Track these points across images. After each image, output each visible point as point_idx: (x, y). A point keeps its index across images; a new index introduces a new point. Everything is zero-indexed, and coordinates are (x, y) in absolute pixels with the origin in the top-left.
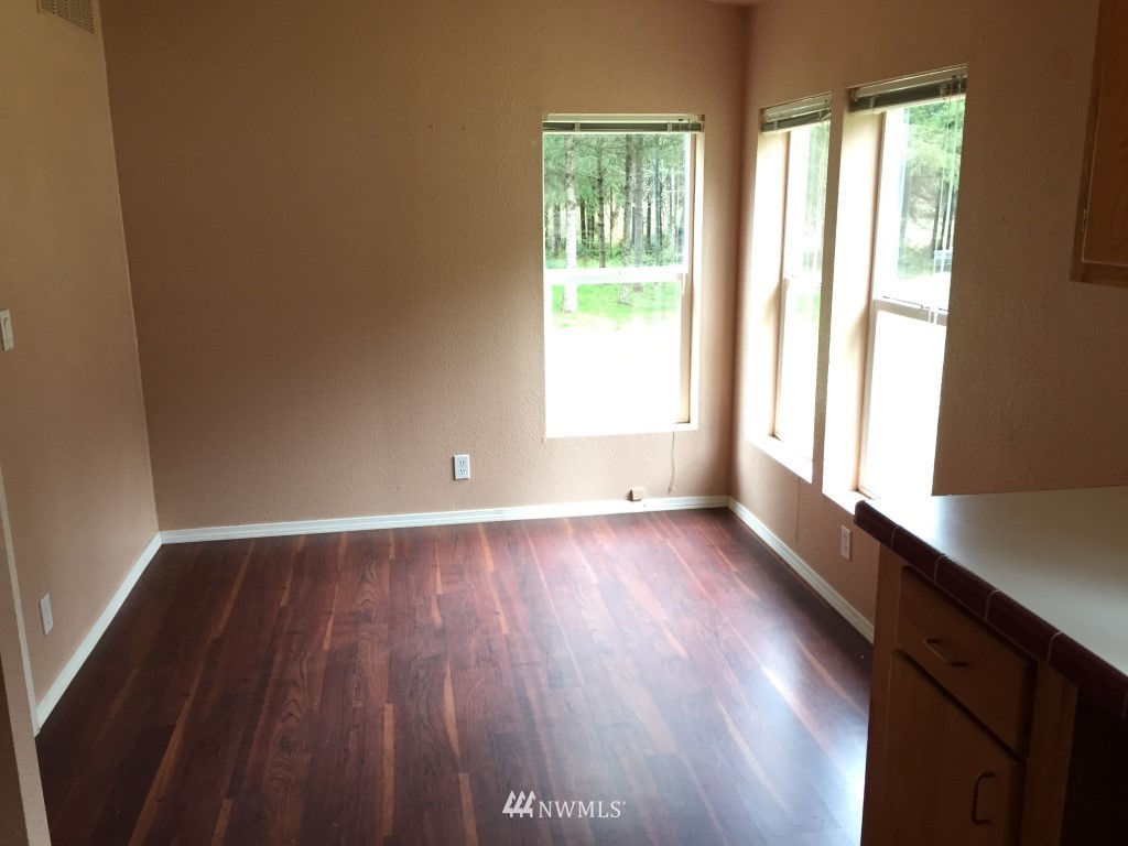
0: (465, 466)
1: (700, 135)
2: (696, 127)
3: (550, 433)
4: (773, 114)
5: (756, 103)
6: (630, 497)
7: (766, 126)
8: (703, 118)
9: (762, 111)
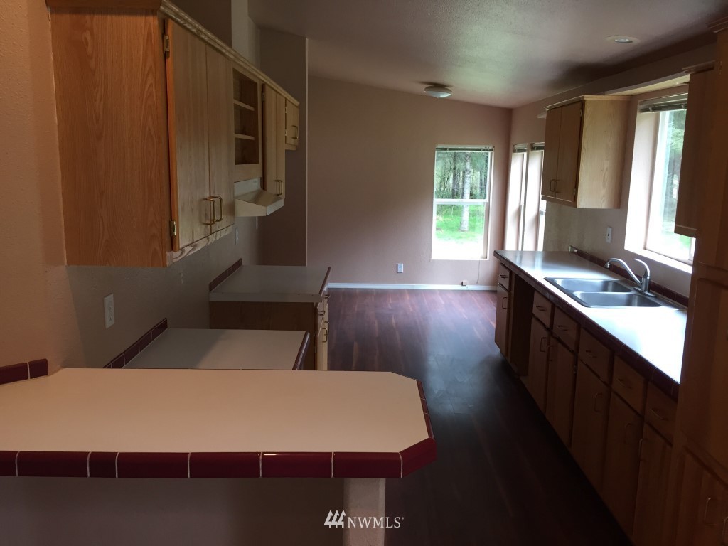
0: (401, 268)
1: (493, 153)
2: (492, 150)
3: (434, 257)
4: (517, 147)
5: (512, 143)
6: (462, 284)
7: (514, 151)
8: (494, 147)
9: (514, 146)
